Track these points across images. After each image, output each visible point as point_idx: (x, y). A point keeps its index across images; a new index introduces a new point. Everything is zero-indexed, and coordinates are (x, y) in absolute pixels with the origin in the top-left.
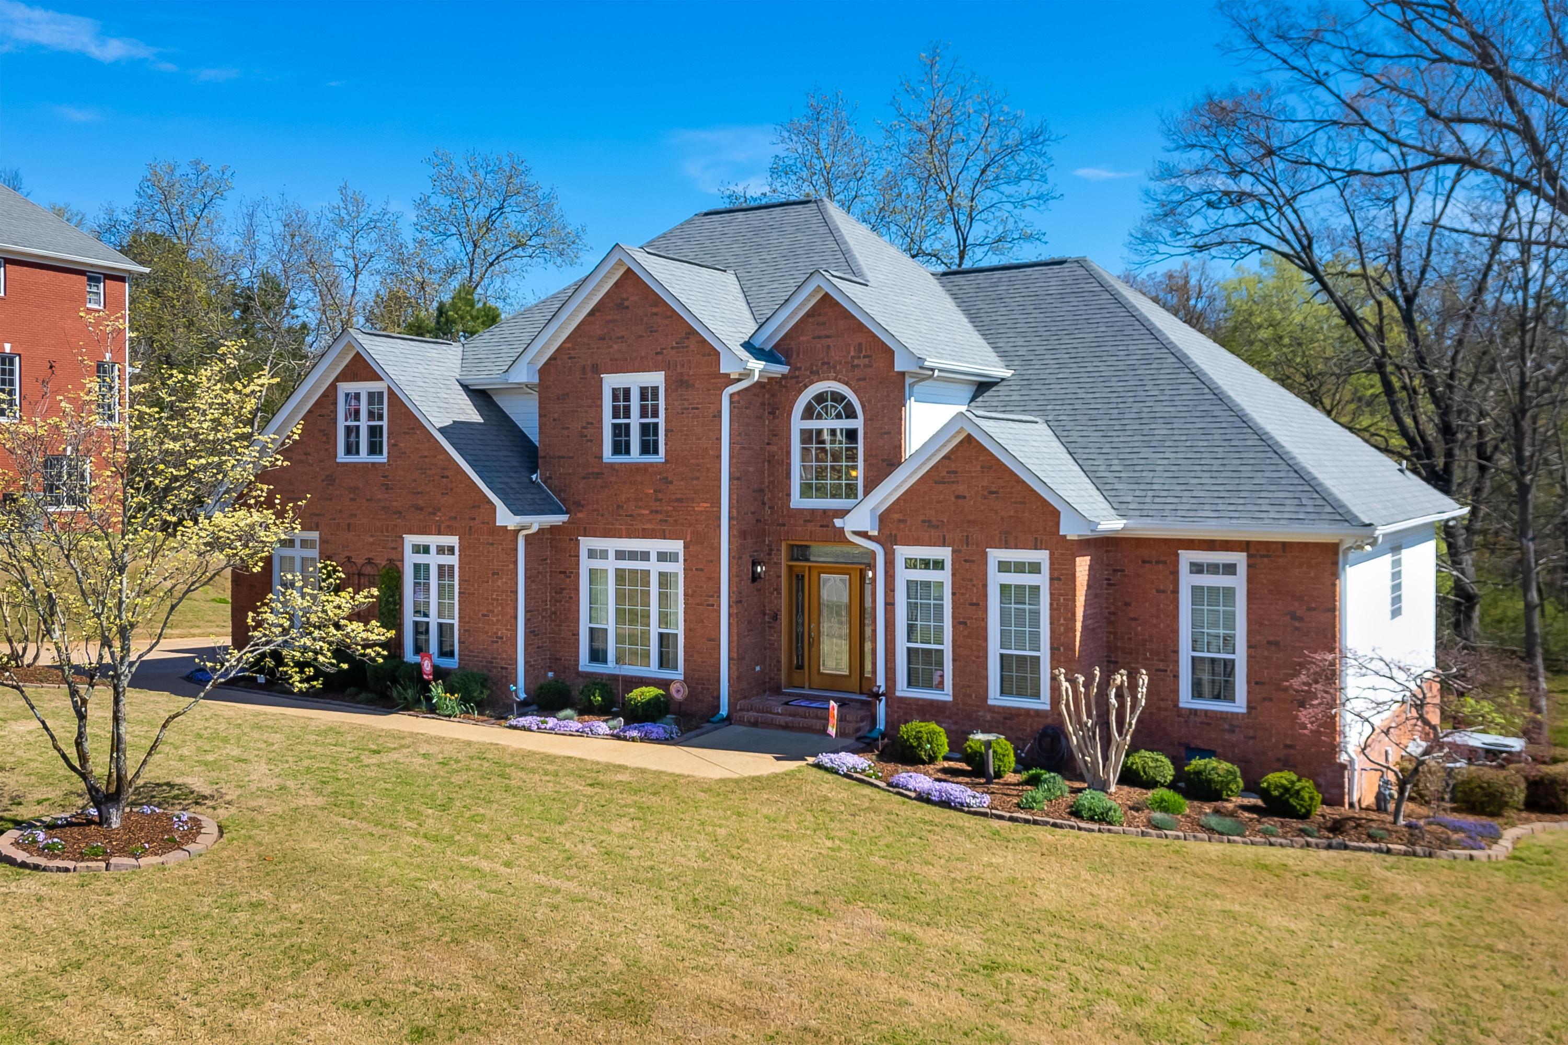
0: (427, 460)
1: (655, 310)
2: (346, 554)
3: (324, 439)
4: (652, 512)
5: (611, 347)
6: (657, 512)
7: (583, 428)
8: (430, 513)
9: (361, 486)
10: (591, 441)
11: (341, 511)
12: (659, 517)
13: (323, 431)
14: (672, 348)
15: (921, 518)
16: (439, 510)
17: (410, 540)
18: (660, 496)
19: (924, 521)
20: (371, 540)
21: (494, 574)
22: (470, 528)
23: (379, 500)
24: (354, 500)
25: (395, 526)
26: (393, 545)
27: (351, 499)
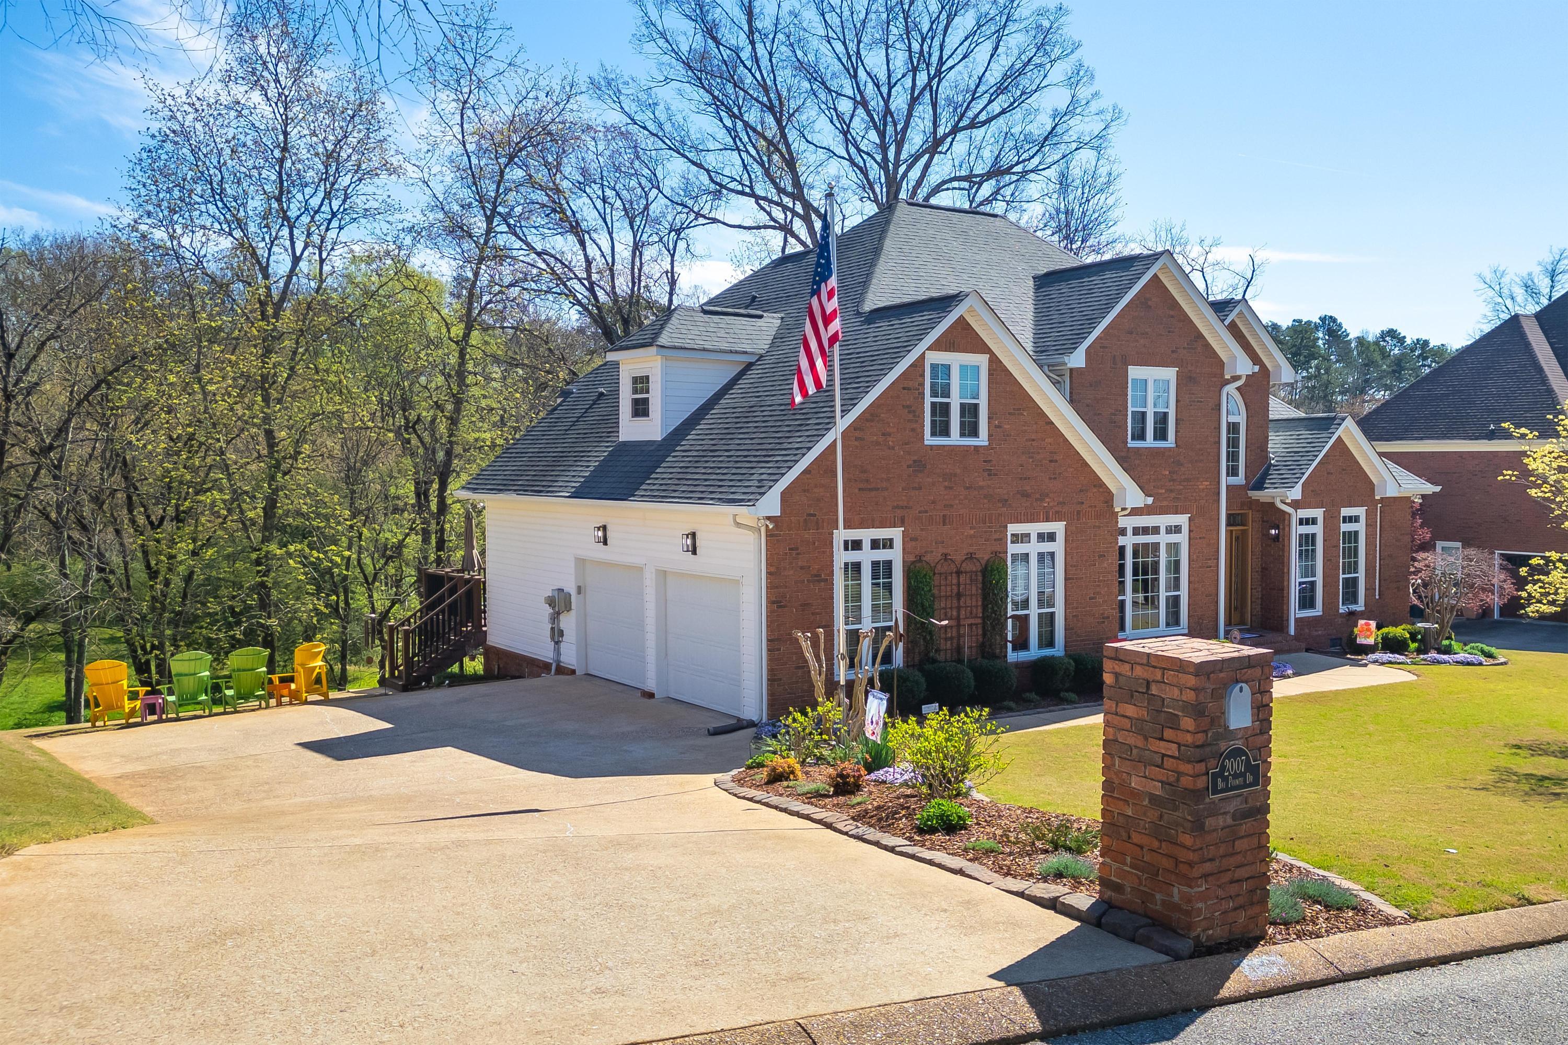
0: (1034, 444)
1: (1172, 313)
2: (942, 550)
3: (911, 416)
4: (1167, 490)
5: (1137, 341)
6: (1171, 491)
7: (1112, 414)
8: (1037, 500)
9: (958, 471)
10: (1120, 427)
11: (933, 502)
12: (1173, 495)
13: (908, 407)
14: (1184, 348)
15: (1311, 488)
16: (1047, 495)
17: (1013, 528)
18: (1175, 477)
19: (1312, 491)
20: (972, 532)
21: (1100, 556)
22: (1078, 513)
23: (982, 488)
24: (951, 488)
25: (1000, 515)
26: (997, 536)
27: (946, 487)
